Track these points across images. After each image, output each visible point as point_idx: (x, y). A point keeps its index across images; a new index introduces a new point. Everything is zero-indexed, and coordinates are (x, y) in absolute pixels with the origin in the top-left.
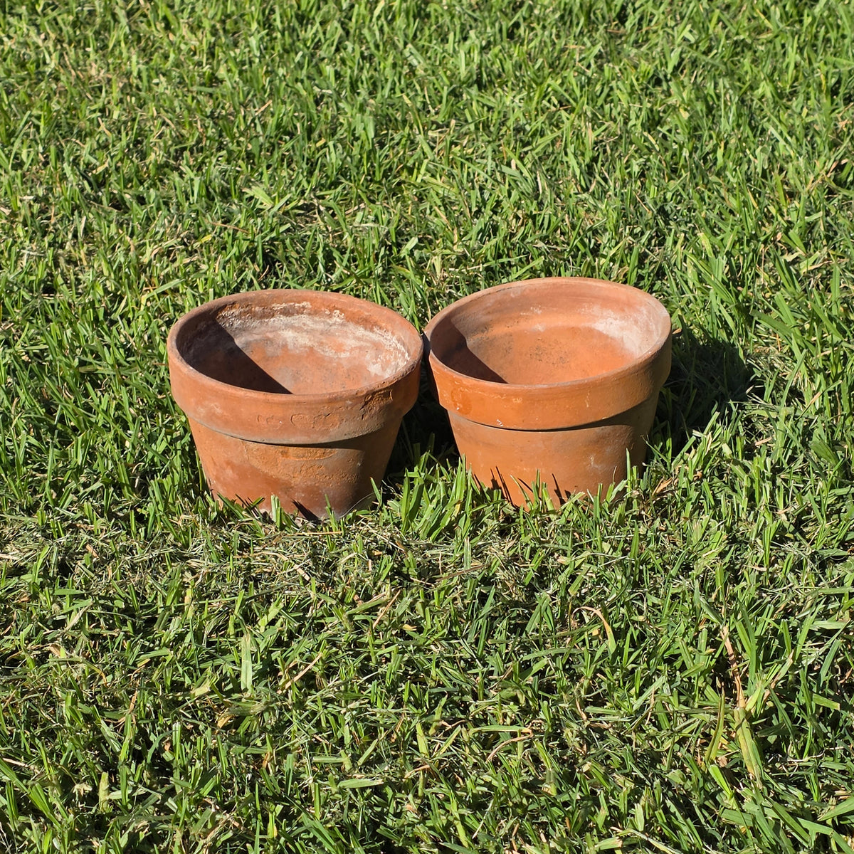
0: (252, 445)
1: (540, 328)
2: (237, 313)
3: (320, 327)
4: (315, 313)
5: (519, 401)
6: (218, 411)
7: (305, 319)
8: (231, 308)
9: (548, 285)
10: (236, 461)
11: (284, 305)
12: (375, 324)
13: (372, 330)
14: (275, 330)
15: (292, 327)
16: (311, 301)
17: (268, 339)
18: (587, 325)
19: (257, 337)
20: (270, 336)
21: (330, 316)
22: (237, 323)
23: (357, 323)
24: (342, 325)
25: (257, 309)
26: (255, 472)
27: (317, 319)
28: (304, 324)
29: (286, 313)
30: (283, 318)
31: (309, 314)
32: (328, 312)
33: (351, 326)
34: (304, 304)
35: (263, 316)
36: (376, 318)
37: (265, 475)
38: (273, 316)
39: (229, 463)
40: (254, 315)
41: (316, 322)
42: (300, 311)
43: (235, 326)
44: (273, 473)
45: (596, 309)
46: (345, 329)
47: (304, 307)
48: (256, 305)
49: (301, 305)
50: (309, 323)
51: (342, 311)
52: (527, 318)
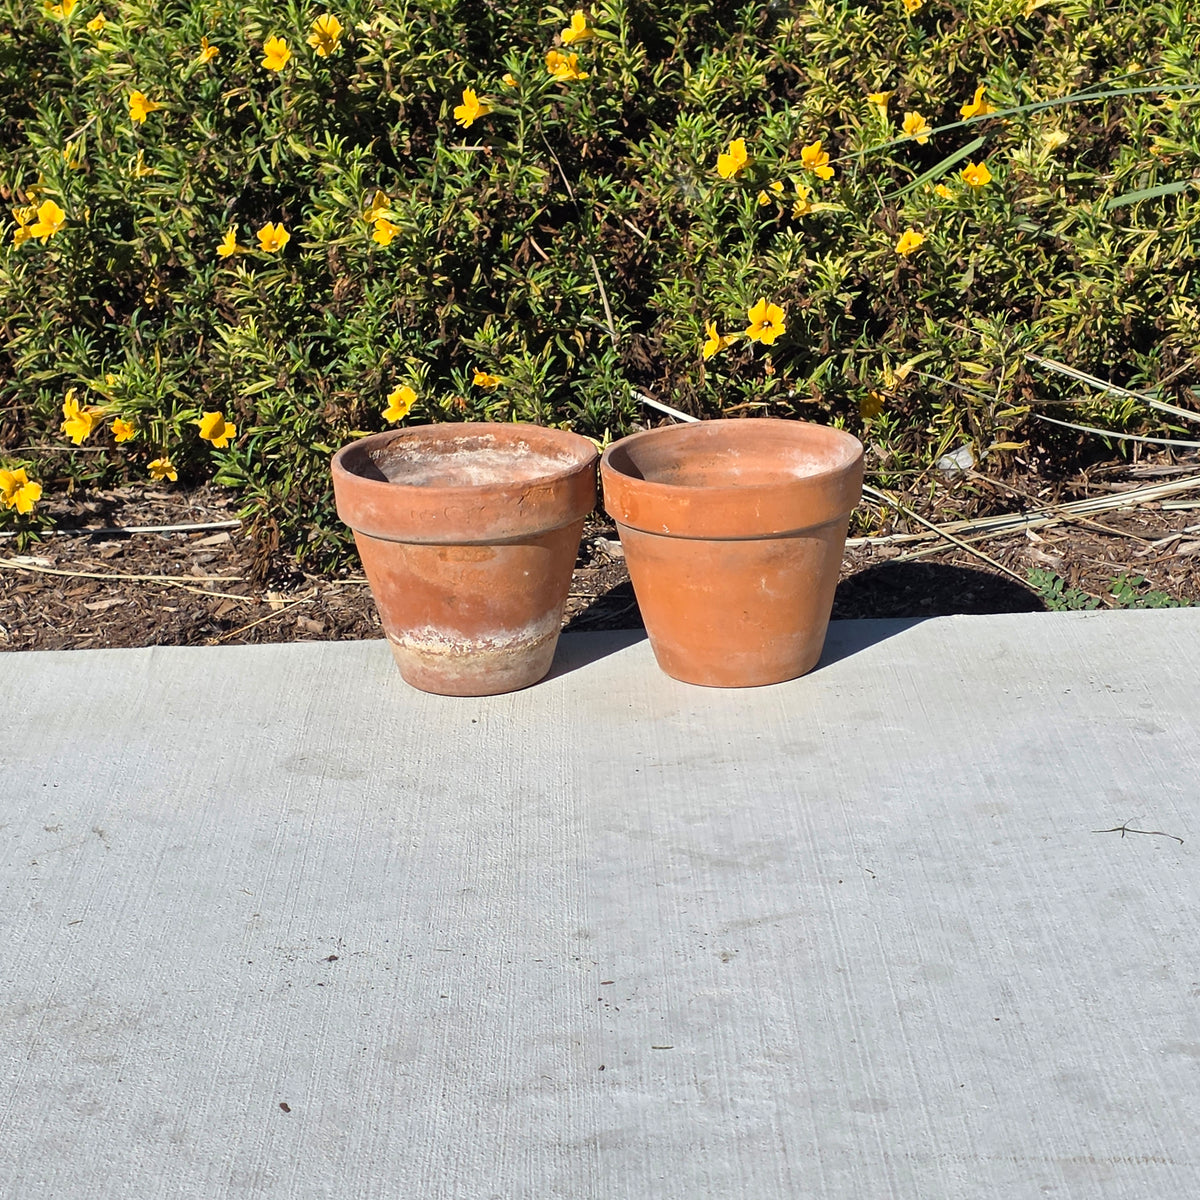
0: (410, 548)
1: (737, 471)
2: (416, 446)
3: (506, 461)
4: (498, 446)
5: (686, 503)
6: (374, 511)
7: (489, 453)
8: (409, 440)
9: (749, 425)
10: (396, 571)
11: (467, 439)
12: (560, 450)
13: (556, 458)
14: (458, 466)
15: (476, 463)
16: (495, 433)
17: (451, 475)
18: (786, 470)
19: (439, 473)
20: (454, 472)
21: (515, 448)
22: (417, 457)
23: (542, 453)
24: (528, 457)
25: (438, 442)
26: (416, 582)
27: (502, 452)
28: (489, 459)
29: (470, 447)
30: (466, 453)
31: (494, 448)
32: (512, 445)
33: (536, 456)
34: (488, 436)
35: (445, 450)
36: (559, 444)
37: (426, 583)
38: (456, 451)
39: (390, 575)
40: (435, 449)
41: (501, 456)
42: (484, 445)
43: (415, 460)
44: (433, 580)
45: (796, 454)
46: (530, 461)
47: (488, 441)
48: (438, 438)
49: (485, 438)
50: (494, 457)
51: (526, 442)
52: (724, 460)
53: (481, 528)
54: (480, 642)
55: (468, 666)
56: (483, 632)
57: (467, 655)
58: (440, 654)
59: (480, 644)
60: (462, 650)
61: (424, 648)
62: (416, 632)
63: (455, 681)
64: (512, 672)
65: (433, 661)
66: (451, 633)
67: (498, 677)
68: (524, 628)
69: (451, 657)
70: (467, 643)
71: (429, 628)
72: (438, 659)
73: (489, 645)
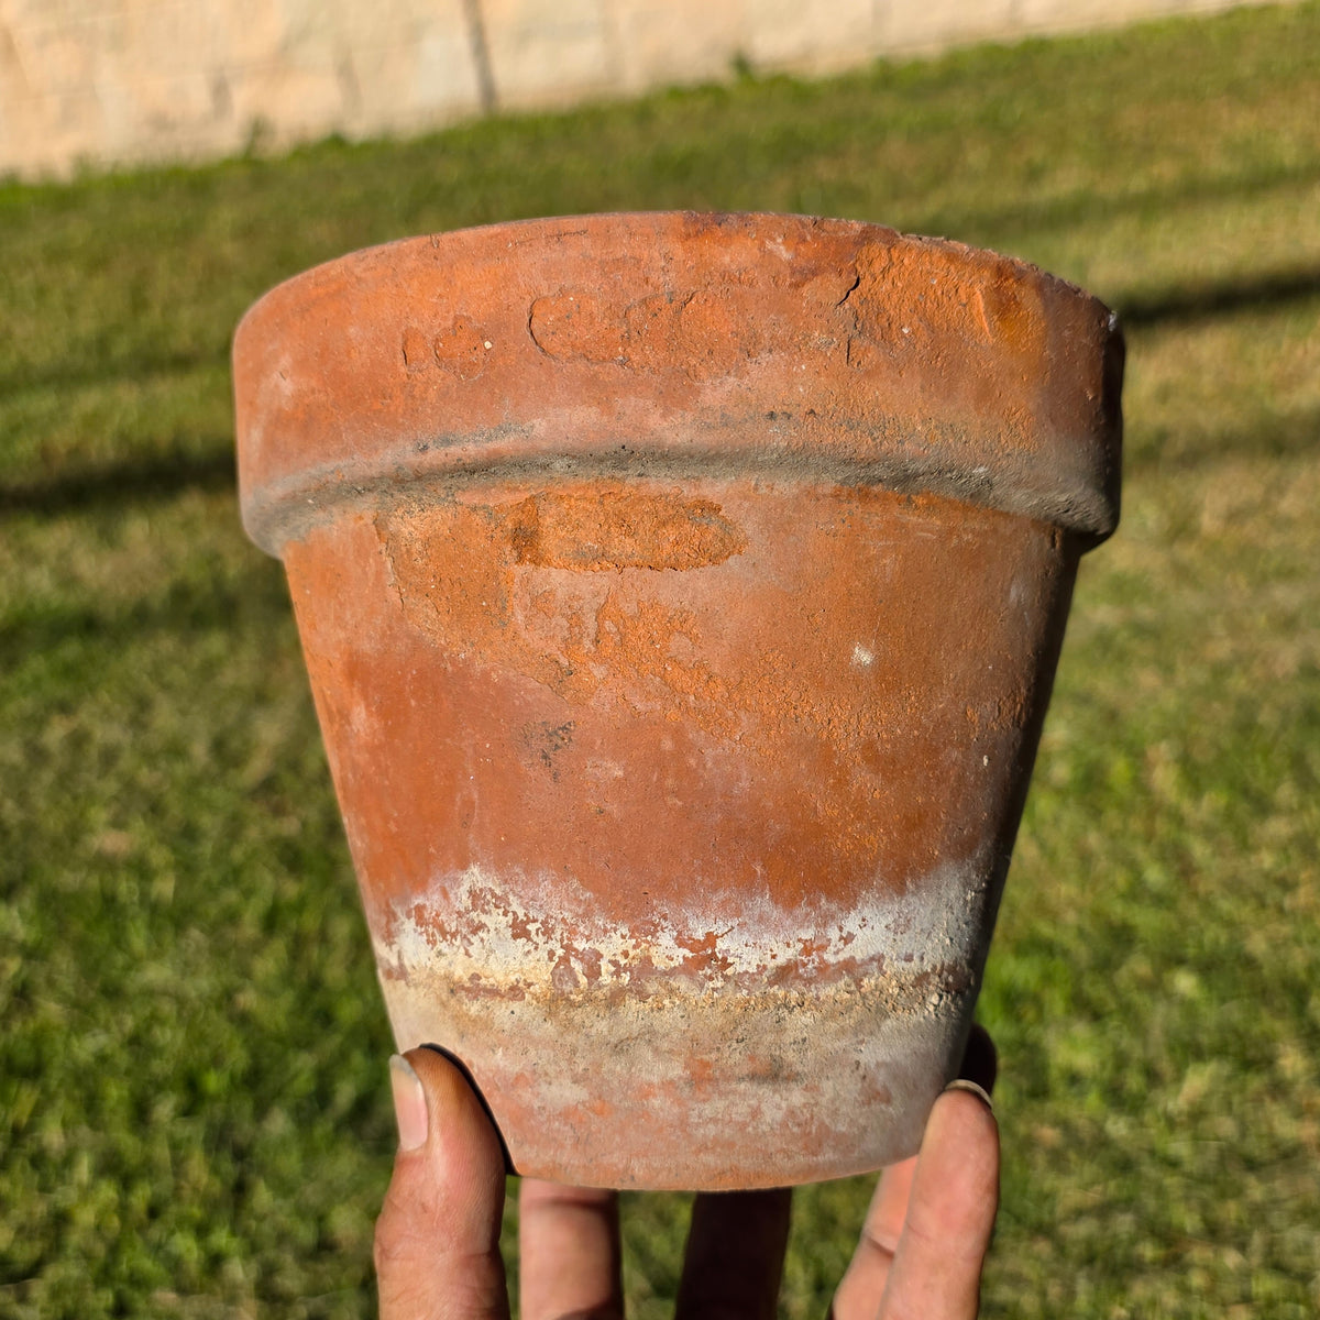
53: (677, 389)
54: (666, 939)
55: (619, 1048)
56: (679, 897)
57: (615, 999)
58: (515, 992)
59: (666, 950)
60: (593, 973)
61: (460, 973)
62: (431, 901)
63: (567, 1114)
64: (797, 1097)
65: (484, 1024)
66: (551, 898)
67: (741, 1111)
68: (849, 902)
69: (556, 1002)
70: (615, 944)
71: (475, 877)
72: (503, 1012)
73: (705, 957)
